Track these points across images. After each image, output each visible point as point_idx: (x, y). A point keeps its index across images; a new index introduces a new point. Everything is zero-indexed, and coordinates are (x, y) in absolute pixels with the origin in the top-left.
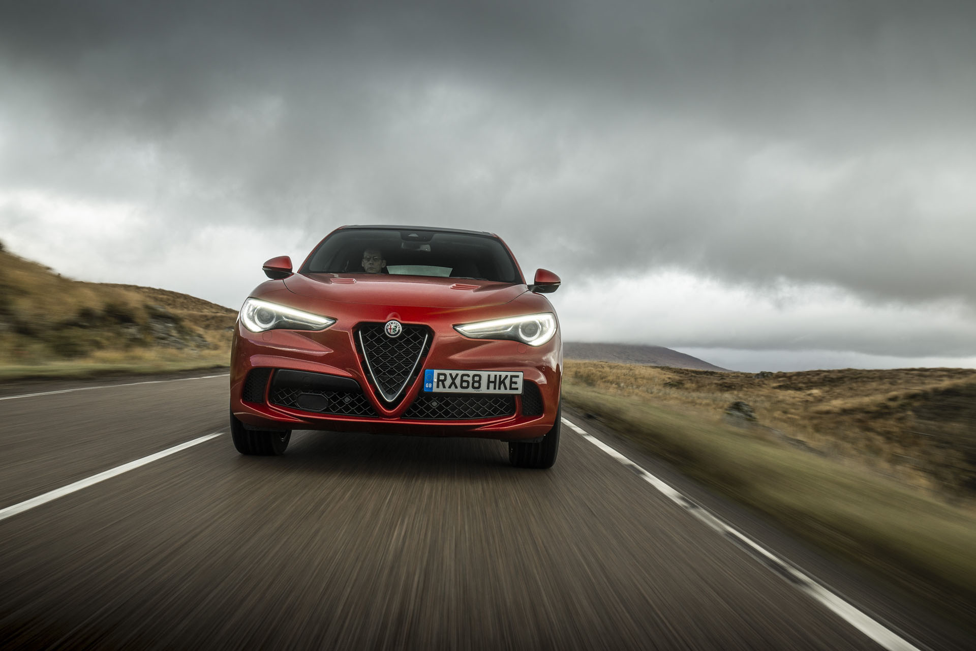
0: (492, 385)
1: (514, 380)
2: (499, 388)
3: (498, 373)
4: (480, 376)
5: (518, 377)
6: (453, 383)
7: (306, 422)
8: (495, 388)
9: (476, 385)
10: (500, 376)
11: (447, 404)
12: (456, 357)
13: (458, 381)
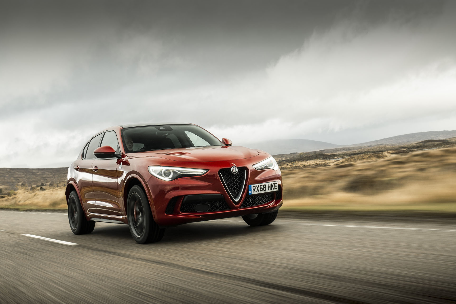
0: (269, 188)
1: (276, 185)
2: (272, 189)
3: (271, 183)
4: (265, 185)
5: (276, 183)
6: (258, 190)
7: (203, 217)
8: (270, 190)
9: (265, 189)
10: (271, 184)
11: (254, 199)
12: (257, 178)
13: (259, 189)
